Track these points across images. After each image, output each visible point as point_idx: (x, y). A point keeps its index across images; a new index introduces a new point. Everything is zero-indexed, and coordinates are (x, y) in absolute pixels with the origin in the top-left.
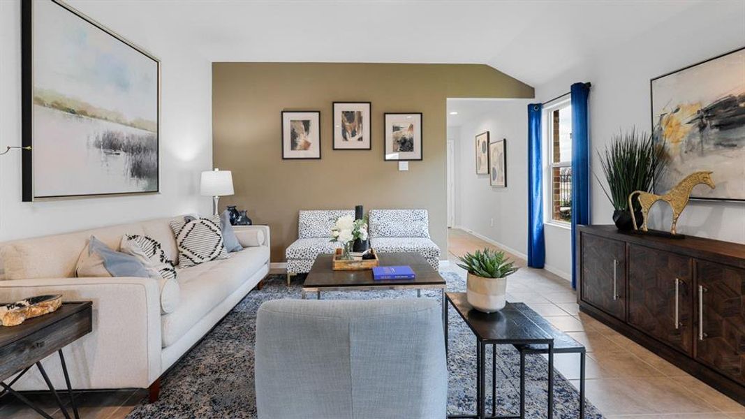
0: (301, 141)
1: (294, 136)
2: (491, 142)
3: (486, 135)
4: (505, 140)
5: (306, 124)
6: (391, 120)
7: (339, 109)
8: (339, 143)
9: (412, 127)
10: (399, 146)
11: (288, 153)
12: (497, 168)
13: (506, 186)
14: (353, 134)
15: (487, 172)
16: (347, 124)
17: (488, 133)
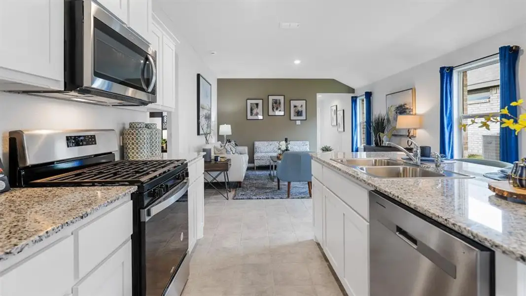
0: (255, 112)
1: (252, 110)
2: (338, 109)
3: (335, 107)
4: (343, 110)
5: (257, 104)
6: (293, 103)
7: (271, 98)
8: (271, 113)
9: (302, 106)
10: (296, 114)
11: (249, 117)
12: (340, 123)
13: (344, 131)
14: (277, 109)
15: (335, 124)
16: (274, 105)
17: (337, 106)
